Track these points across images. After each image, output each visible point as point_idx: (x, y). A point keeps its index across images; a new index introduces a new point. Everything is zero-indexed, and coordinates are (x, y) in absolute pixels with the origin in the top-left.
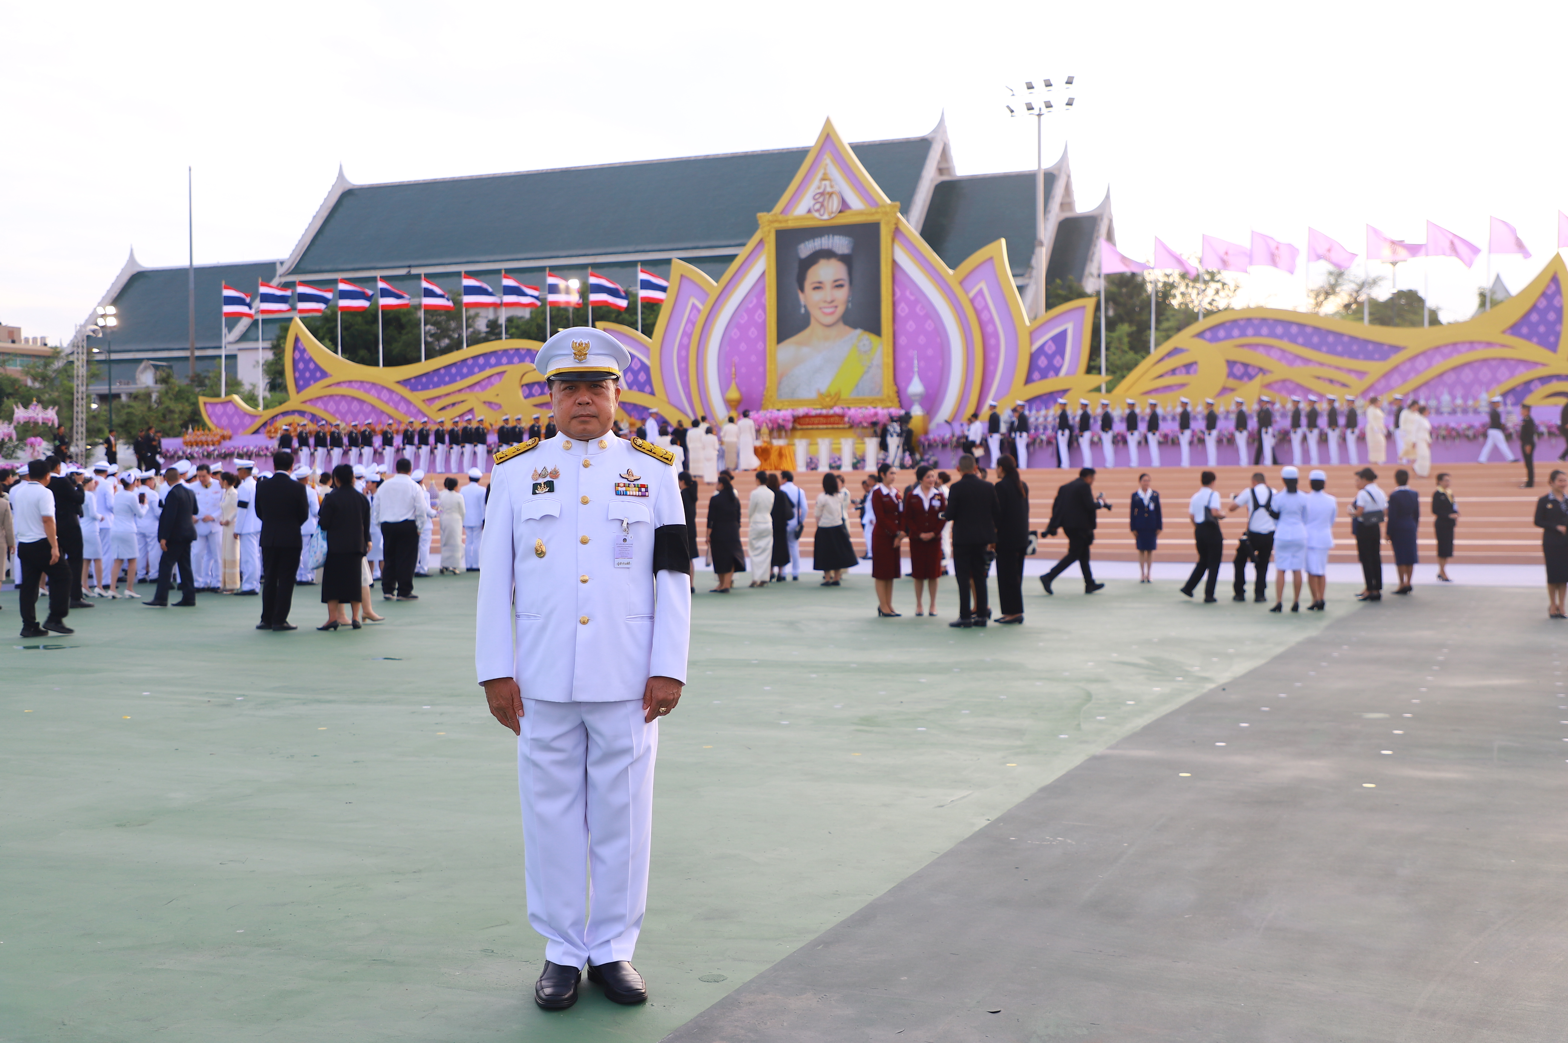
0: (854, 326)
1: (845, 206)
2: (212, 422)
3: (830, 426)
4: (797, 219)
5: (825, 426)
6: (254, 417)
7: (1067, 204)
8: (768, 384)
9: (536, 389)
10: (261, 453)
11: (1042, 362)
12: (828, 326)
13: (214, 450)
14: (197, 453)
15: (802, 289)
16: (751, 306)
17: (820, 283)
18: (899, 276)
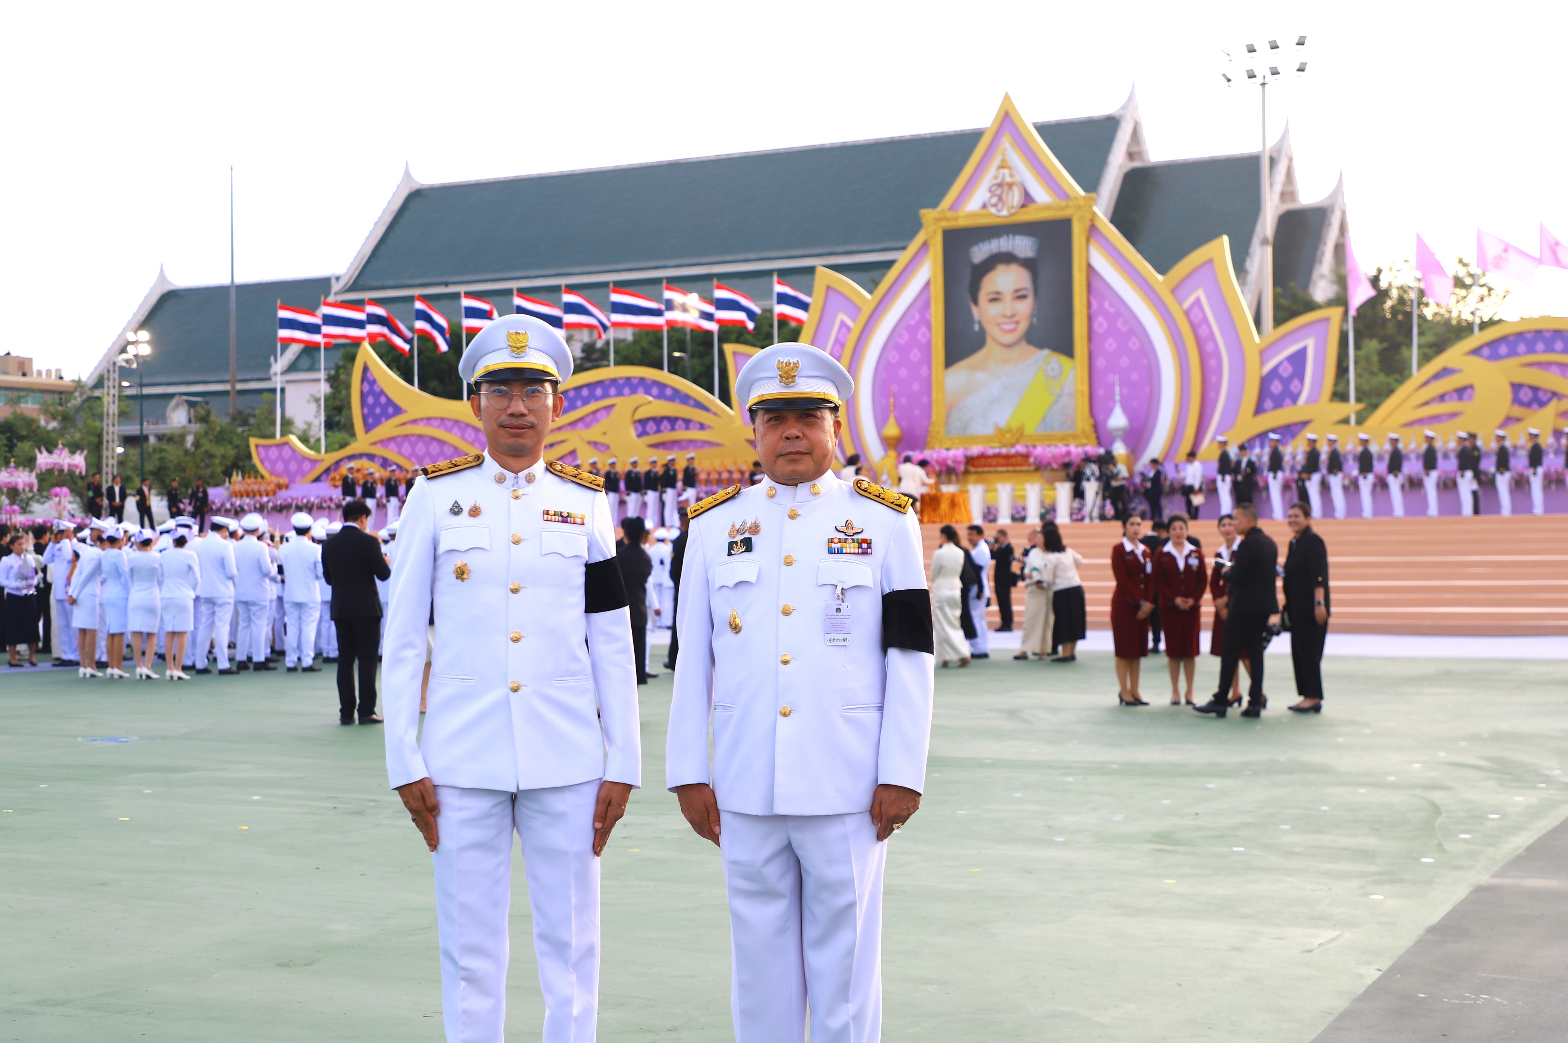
0: (1041, 346)
1: (1028, 199)
2: (265, 468)
3: (1011, 468)
4: (970, 216)
5: (1004, 469)
6: (314, 462)
7: (1287, 194)
8: (934, 418)
9: (651, 426)
10: (324, 505)
11: (1276, 387)
12: (1008, 346)
13: (268, 502)
14: (248, 505)
15: (975, 301)
16: (912, 322)
17: (998, 293)
18: (1096, 283)
